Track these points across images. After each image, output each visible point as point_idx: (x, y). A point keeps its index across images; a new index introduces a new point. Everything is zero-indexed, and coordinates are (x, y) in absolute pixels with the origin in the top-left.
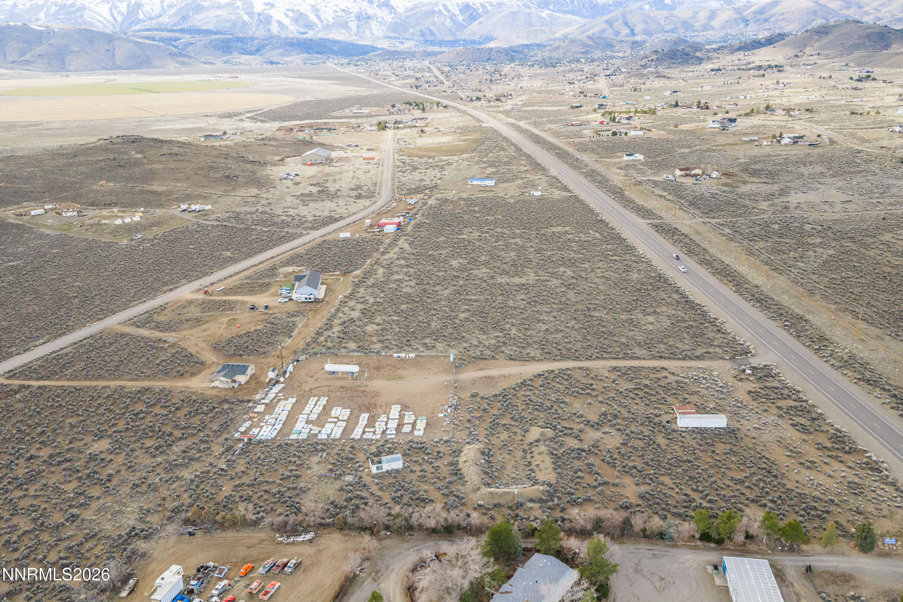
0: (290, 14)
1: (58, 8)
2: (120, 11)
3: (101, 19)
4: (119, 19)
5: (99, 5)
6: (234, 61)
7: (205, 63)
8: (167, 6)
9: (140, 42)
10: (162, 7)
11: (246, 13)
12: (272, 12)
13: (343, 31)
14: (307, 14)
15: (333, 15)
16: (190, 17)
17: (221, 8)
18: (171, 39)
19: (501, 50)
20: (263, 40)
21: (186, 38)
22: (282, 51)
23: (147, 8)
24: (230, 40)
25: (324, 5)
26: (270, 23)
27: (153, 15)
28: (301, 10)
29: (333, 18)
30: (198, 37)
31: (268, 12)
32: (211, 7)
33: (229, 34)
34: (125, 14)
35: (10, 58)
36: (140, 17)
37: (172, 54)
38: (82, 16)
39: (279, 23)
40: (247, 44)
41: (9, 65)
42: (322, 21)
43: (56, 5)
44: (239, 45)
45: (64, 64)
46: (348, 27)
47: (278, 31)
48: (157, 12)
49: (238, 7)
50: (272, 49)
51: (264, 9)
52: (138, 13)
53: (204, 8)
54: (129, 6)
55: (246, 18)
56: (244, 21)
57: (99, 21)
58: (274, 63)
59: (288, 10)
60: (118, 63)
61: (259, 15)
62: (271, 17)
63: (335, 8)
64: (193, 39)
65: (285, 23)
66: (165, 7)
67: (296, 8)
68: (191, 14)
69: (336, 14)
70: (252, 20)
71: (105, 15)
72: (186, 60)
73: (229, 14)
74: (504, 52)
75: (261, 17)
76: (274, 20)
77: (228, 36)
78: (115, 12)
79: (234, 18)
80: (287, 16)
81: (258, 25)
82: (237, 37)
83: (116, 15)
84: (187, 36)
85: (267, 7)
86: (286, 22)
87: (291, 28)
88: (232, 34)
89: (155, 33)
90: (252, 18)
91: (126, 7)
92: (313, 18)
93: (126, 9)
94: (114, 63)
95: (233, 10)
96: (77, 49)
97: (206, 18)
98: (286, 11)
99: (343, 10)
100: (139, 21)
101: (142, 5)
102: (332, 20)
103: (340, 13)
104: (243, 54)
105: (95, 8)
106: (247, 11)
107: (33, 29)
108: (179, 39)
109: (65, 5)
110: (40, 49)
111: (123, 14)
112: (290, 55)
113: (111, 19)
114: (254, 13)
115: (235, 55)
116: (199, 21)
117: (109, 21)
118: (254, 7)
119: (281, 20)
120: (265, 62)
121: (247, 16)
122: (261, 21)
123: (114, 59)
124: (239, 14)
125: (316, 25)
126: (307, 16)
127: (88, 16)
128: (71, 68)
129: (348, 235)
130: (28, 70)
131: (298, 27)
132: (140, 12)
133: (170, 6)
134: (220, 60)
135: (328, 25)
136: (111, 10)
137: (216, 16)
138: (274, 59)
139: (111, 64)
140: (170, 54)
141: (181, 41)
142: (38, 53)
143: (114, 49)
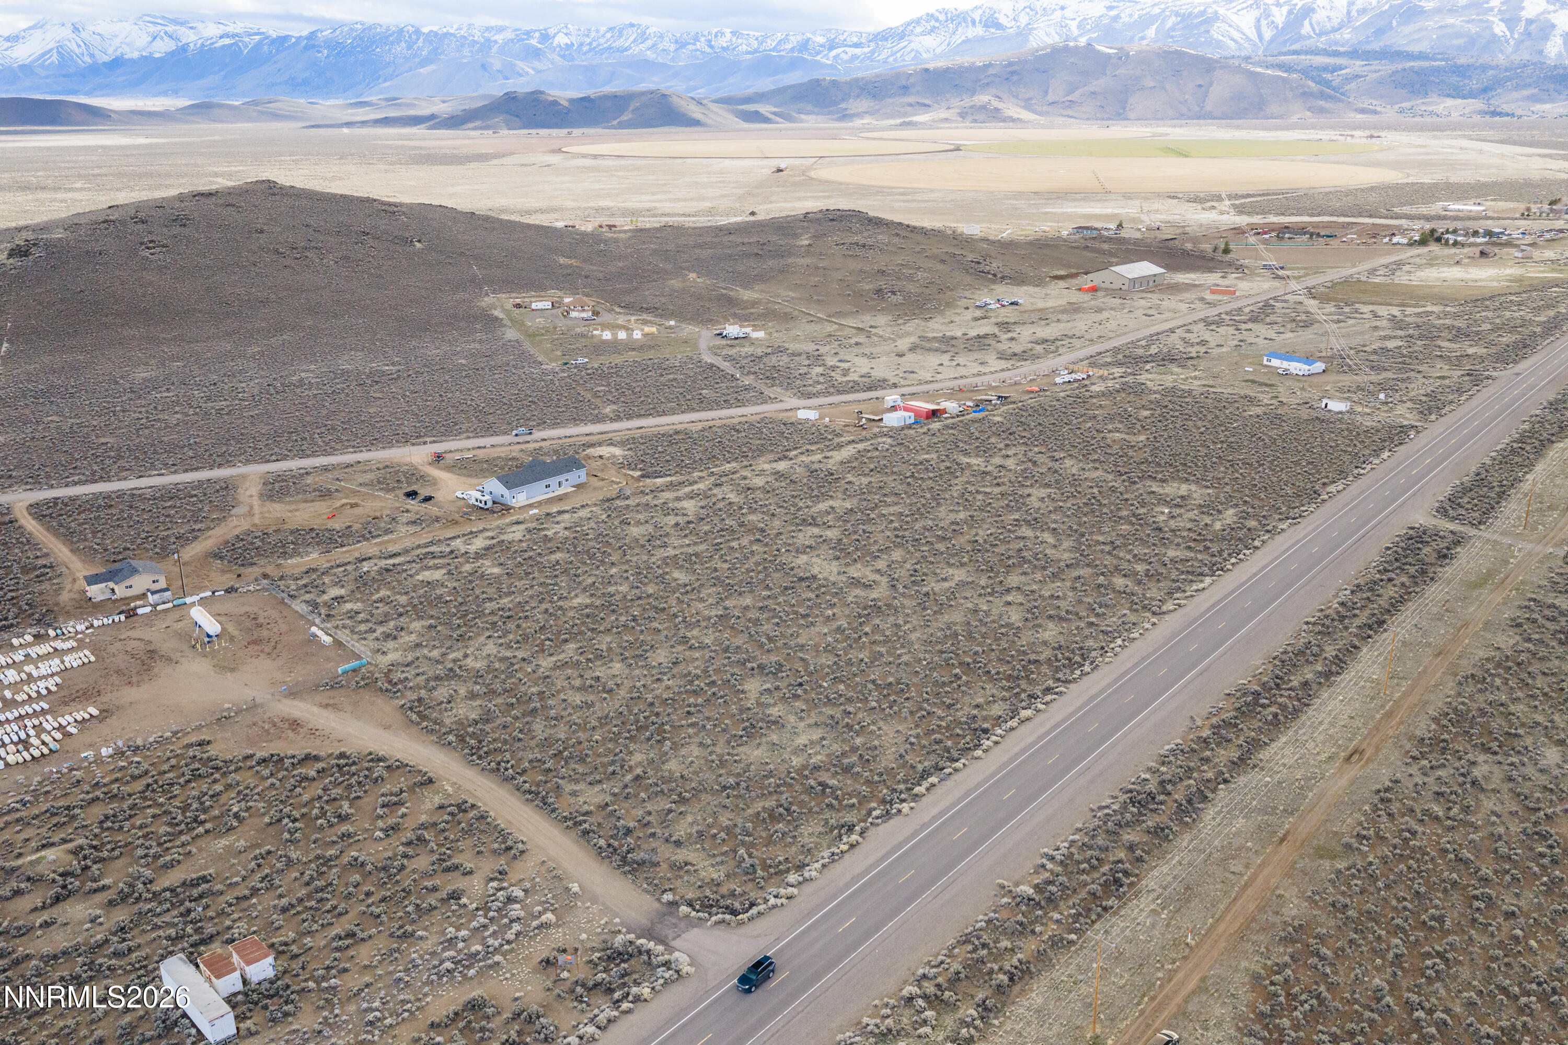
1: (1179, 19)
2: (1273, 22)
3: (1236, 35)
4: (1268, 34)
5: (1241, 13)
6: (1424, 108)
7: (1363, 111)
8: (1358, 11)
9: (1259, 73)
10: (1349, 12)
11: (1501, 20)
16: (1391, 28)
17: (1456, 11)
18: (1324, 69)
20: (1506, 70)
21: (1357, 66)
22: (1536, 91)
23: (1320, 16)
24: (1437, 70)
26: (1547, 39)
27: (1328, 26)
30: (1376, 65)
31: (1551, 16)
32: (1438, 11)
33: (1441, 60)
34: (1281, 26)
35: (1051, 98)
36: (1303, 32)
37: (1306, 95)
38: (1208, 32)
40: (1470, 77)
41: (1045, 108)
43: (1177, 14)
44: (1454, 79)
45: (1124, 108)
47: (1560, 55)
48: (1335, 22)
49: (1491, 9)
50: (1517, 88)
51: (1545, 12)
52: (1302, 25)
53: (1422, 12)
54: (1290, 12)
55: (1500, 29)
56: (1494, 35)
57: (1232, 39)
58: (1500, 114)
60: (1209, 107)
61: (1530, 22)
62: (1553, 26)
64: (1365, 68)
66: (1354, 13)
68: (1394, 23)
70: (1512, 32)
71: (1245, 30)
72: (1328, 105)
73: (1468, 22)
75: (1533, 27)
76: (1558, 31)
77: (1438, 63)
78: (1264, 23)
79: (1474, 29)
81: (1519, 43)
82: (1455, 66)
83: (1264, 28)
84: (1358, 63)
85: (1551, 8)
88: (1446, 60)
89: (1303, 57)
90: (1511, 31)
91: (1285, 14)
93: (1283, 19)
94: (1202, 108)
95: (1478, 15)
96: (1152, 84)
97: (1420, 30)
100: (1300, 38)
101: (1313, 10)
104: (1449, 96)
105: (1234, 18)
106: (1507, 16)
107: (1098, 51)
108: (1341, 69)
109: (1190, 14)
110: (1097, 84)
111: (1277, 27)
112: (1552, 101)
113: (1253, 35)
114: (1519, 20)
115: (1434, 98)
116: (1403, 38)
117: (1249, 39)
118: (1523, 8)
120: (1484, 113)
121: (1502, 25)
122: (1529, 34)
123: (1204, 102)
124: (1487, 21)
127: (1217, 31)
128: (1132, 115)
129: (812, 415)
130: (1068, 116)
132: (1306, 23)
133: (1363, 11)
134: (1396, 107)
136: (1258, 21)
137: (1441, 27)
138: (1506, 108)
139: (1197, 109)
140: (1304, 94)
141: (1343, 72)
142: (1092, 89)
143: (1211, 84)
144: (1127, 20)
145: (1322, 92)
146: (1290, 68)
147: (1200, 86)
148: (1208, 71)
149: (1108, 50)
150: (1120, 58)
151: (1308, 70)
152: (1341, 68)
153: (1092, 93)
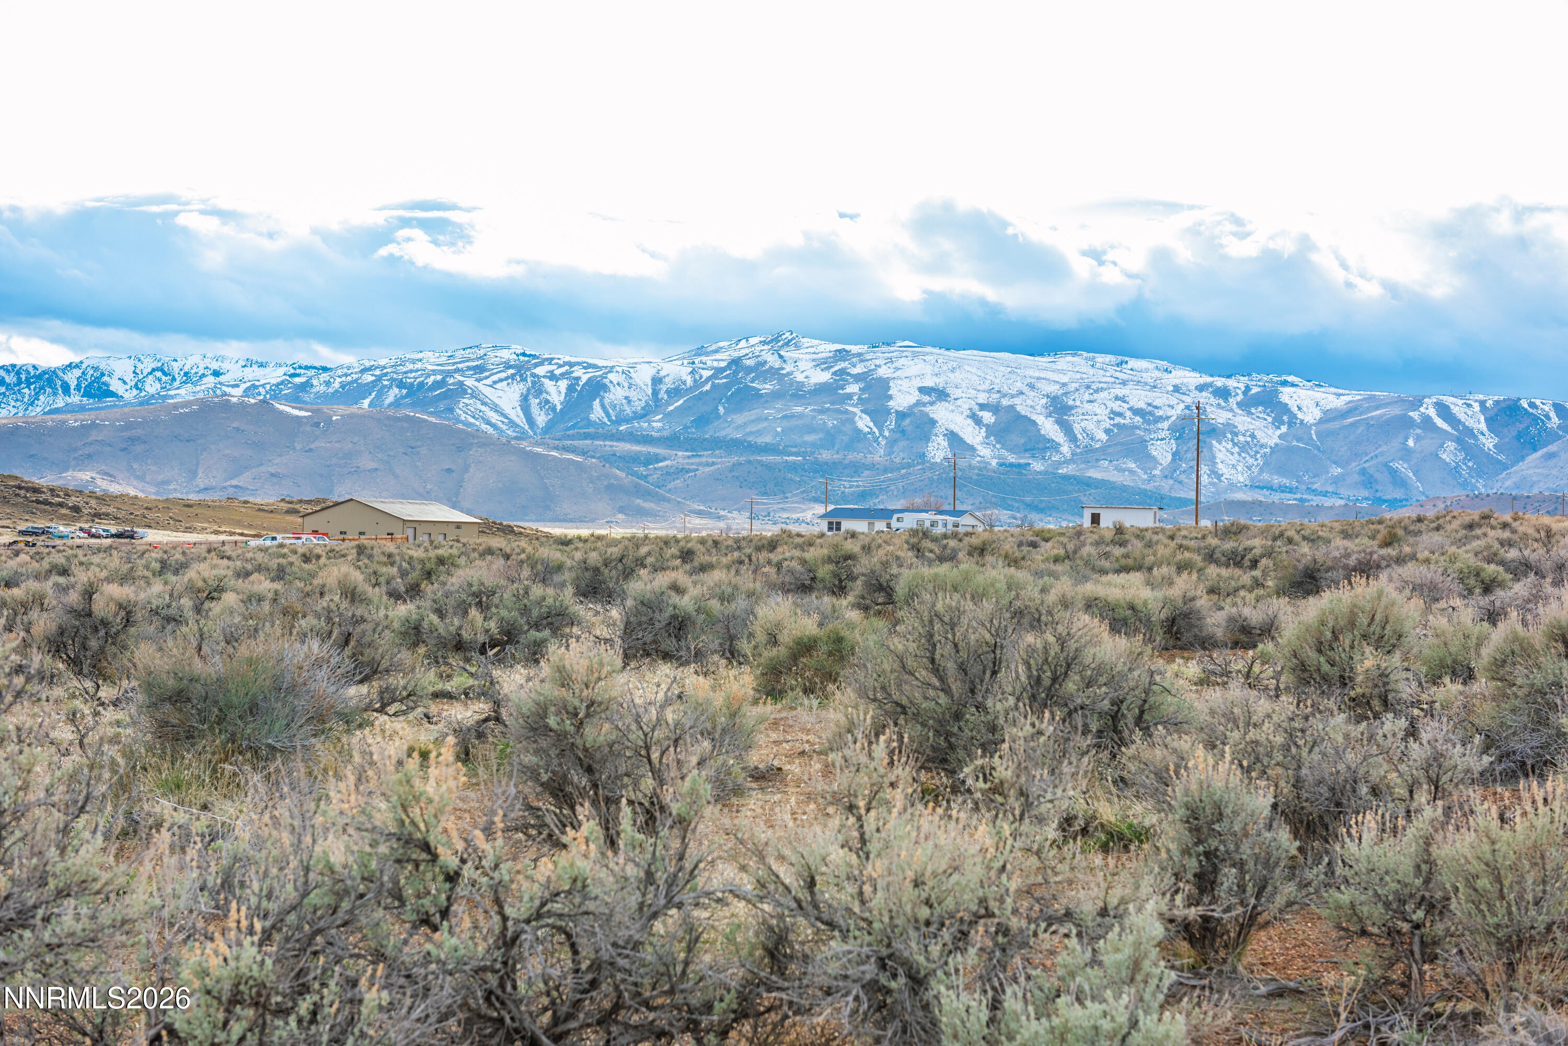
0: (988, 417)
1: (404, 391)
2: (547, 402)
3: (494, 417)
4: (541, 419)
5: (498, 386)
6: (785, 515)
8: (668, 392)
10: (655, 393)
11: (864, 411)
12: (941, 413)
13: (1132, 465)
14: (1034, 417)
15: (1107, 424)
16: (718, 417)
17: (803, 397)
18: (635, 459)
21: (681, 457)
23: (616, 395)
24: (794, 467)
25: (1087, 397)
26: (927, 439)
27: (628, 410)
28: (1018, 408)
29: (1107, 431)
30: (706, 456)
31: (928, 409)
32: (776, 395)
33: (796, 454)
34: (559, 407)
35: (202, 481)
36: (593, 417)
37: (613, 489)
38: (451, 410)
39: (953, 438)
42: (1072, 438)
43: (401, 385)
46: (1148, 456)
47: (947, 458)
48: (638, 406)
49: (850, 396)
51: (919, 403)
52: (591, 407)
53: (757, 395)
54: (571, 389)
55: (864, 423)
56: (859, 431)
57: (489, 423)
59: (982, 407)
60: (465, 503)
61: (901, 415)
62: (933, 422)
63: (1116, 406)
64: (693, 460)
65: (969, 440)
66: (663, 395)
67: (1005, 402)
68: (721, 410)
69: (1118, 420)
70: (881, 430)
71: (508, 410)
72: (648, 505)
73: (821, 412)
75: (906, 422)
76: (940, 429)
77: (791, 458)
78: (534, 402)
79: (830, 422)
80: (978, 421)
81: (892, 443)
82: (817, 462)
83: (535, 410)
84: (682, 453)
85: (926, 399)
86: (972, 435)
87: (985, 452)
88: (804, 454)
90: (879, 425)
91: (564, 391)
92: (1049, 428)
93: (562, 398)
95: (833, 403)
96: (372, 465)
97: (759, 420)
98: (976, 408)
99: (1136, 412)
100: (590, 423)
101: (605, 388)
102: (1104, 437)
103: (1129, 419)
105: (487, 391)
106: (870, 407)
107: (281, 413)
109: (421, 384)
110: (281, 462)
111: (553, 408)
113: (520, 420)
114: (888, 412)
116: (738, 427)
117: (512, 424)
118: (890, 398)
119: (956, 429)
121: (867, 418)
122: (903, 432)
123: (457, 494)
124: (847, 412)
125: (1056, 447)
126: (1034, 423)
127: (465, 410)
131: (1004, 453)
132: (596, 404)
133: (675, 392)
135: (1089, 450)
136: (525, 399)
137: (785, 417)
140: (610, 487)
141: (661, 464)
142: (272, 470)
143: (466, 469)
144: (323, 388)
145: (637, 486)
146: (583, 453)
147: (449, 471)
148: (460, 449)
149: (296, 412)
150: (317, 425)
151: (611, 459)
152: (658, 459)
153: (272, 475)
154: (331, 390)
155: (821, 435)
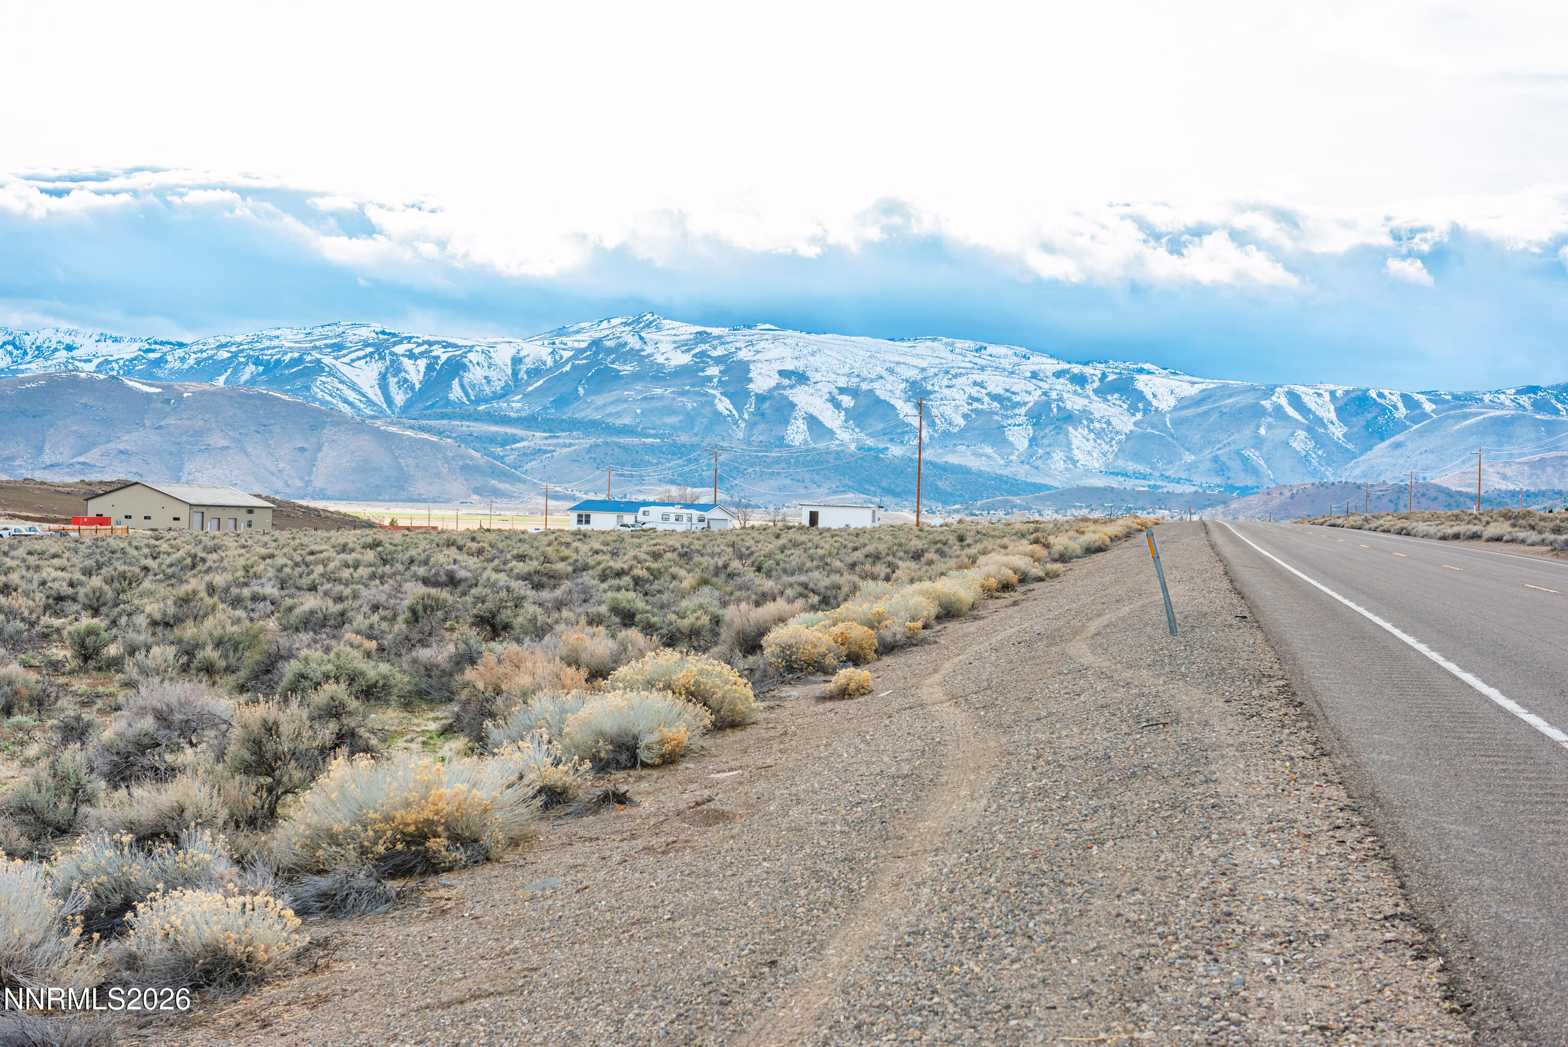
0: (847, 401)
1: (261, 368)
2: (406, 381)
3: (352, 396)
4: (400, 398)
5: (356, 364)
8: (528, 372)
9: (392, 434)
10: (515, 373)
11: (725, 394)
12: (801, 397)
13: (989, 450)
14: (893, 402)
15: (966, 409)
16: (578, 398)
17: (663, 379)
18: (492, 439)
19: (1433, 493)
21: (537, 438)
23: (475, 375)
24: (651, 449)
25: (945, 382)
26: (787, 423)
27: (488, 390)
28: (878, 392)
29: (965, 416)
30: (564, 437)
31: (787, 392)
32: (636, 377)
33: (655, 436)
34: (417, 386)
36: (452, 396)
37: (468, 470)
38: (308, 388)
39: (812, 421)
42: (931, 422)
43: (257, 362)
46: (1005, 441)
47: (806, 442)
48: (498, 386)
49: (710, 379)
51: (779, 386)
52: (450, 387)
53: (617, 376)
54: (430, 368)
55: (724, 405)
56: (718, 414)
57: (346, 401)
59: (842, 391)
60: (318, 483)
61: (761, 398)
62: (793, 406)
63: (975, 391)
64: (550, 441)
65: (828, 424)
66: (523, 375)
67: (864, 386)
68: (581, 391)
69: (976, 405)
70: (740, 413)
71: (366, 389)
72: (502, 486)
73: (681, 394)
74: (1442, 497)
75: (767, 405)
76: (799, 413)
77: (649, 440)
78: (392, 381)
80: (837, 405)
81: (751, 426)
82: (674, 444)
83: (393, 389)
85: (786, 382)
86: (831, 419)
87: (843, 435)
88: (662, 437)
90: (739, 408)
91: (422, 369)
92: (908, 412)
93: (421, 377)
94: (308, 483)
95: (693, 385)
96: (223, 443)
97: (618, 401)
98: (836, 391)
99: (994, 397)
100: (449, 403)
101: (464, 367)
102: (961, 422)
103: (987, 404)
105: (345, 369)
106: (731, 389)
107: (132, 389)
109: (278, 362)
111: (412, 388)
113: (378, 398)
114: (748, 394)
117: (370, 402)
118: (750, 380)
119: (815, 413)
121: (726, 401)
122: (763, 415)
123: (310, 473)
124: (706, 394)
125: (914, 431)
126: (893, 407)
127: (322, 388)
131: (863, 436)
132: (456, 382)
133: (535, 373)
135: (947, 434)
136: (383, 377)
137: (645, 399)
139: (299, 484)
140: (465, 468)
141: (518, 445)
142: (121, 446)
143: (320, 448)
144: (177, 364)
145: (492, 467)
146: (439, 433)
147: (302, 449)
148: (313, 428)
149: (146, 389)
150: (167, 401)
151: (466, 439)
152: (515, 440)
153: (121, 452)
154: (186, 366)
155: (681, 417)
